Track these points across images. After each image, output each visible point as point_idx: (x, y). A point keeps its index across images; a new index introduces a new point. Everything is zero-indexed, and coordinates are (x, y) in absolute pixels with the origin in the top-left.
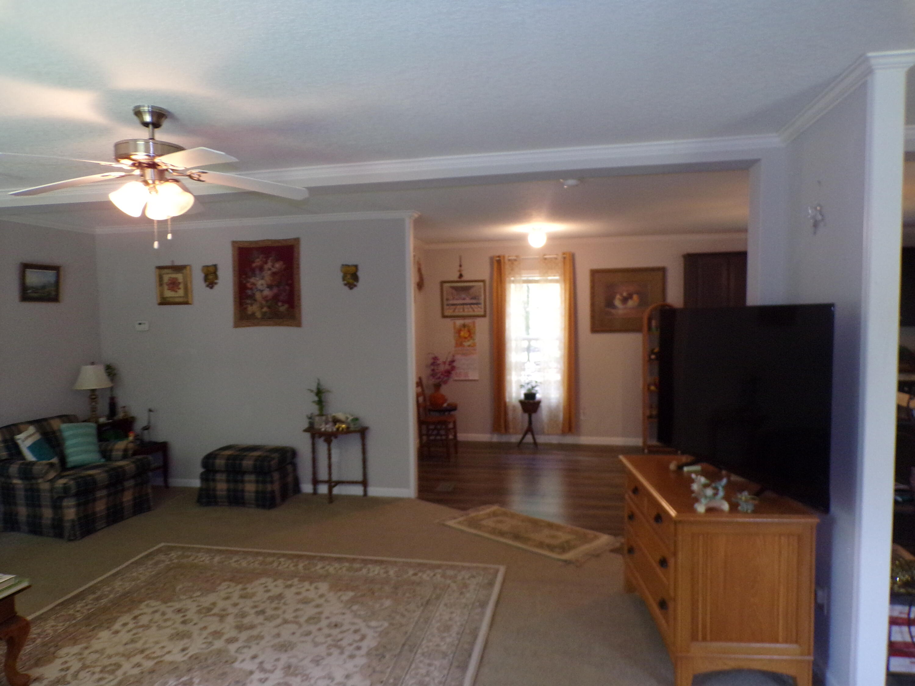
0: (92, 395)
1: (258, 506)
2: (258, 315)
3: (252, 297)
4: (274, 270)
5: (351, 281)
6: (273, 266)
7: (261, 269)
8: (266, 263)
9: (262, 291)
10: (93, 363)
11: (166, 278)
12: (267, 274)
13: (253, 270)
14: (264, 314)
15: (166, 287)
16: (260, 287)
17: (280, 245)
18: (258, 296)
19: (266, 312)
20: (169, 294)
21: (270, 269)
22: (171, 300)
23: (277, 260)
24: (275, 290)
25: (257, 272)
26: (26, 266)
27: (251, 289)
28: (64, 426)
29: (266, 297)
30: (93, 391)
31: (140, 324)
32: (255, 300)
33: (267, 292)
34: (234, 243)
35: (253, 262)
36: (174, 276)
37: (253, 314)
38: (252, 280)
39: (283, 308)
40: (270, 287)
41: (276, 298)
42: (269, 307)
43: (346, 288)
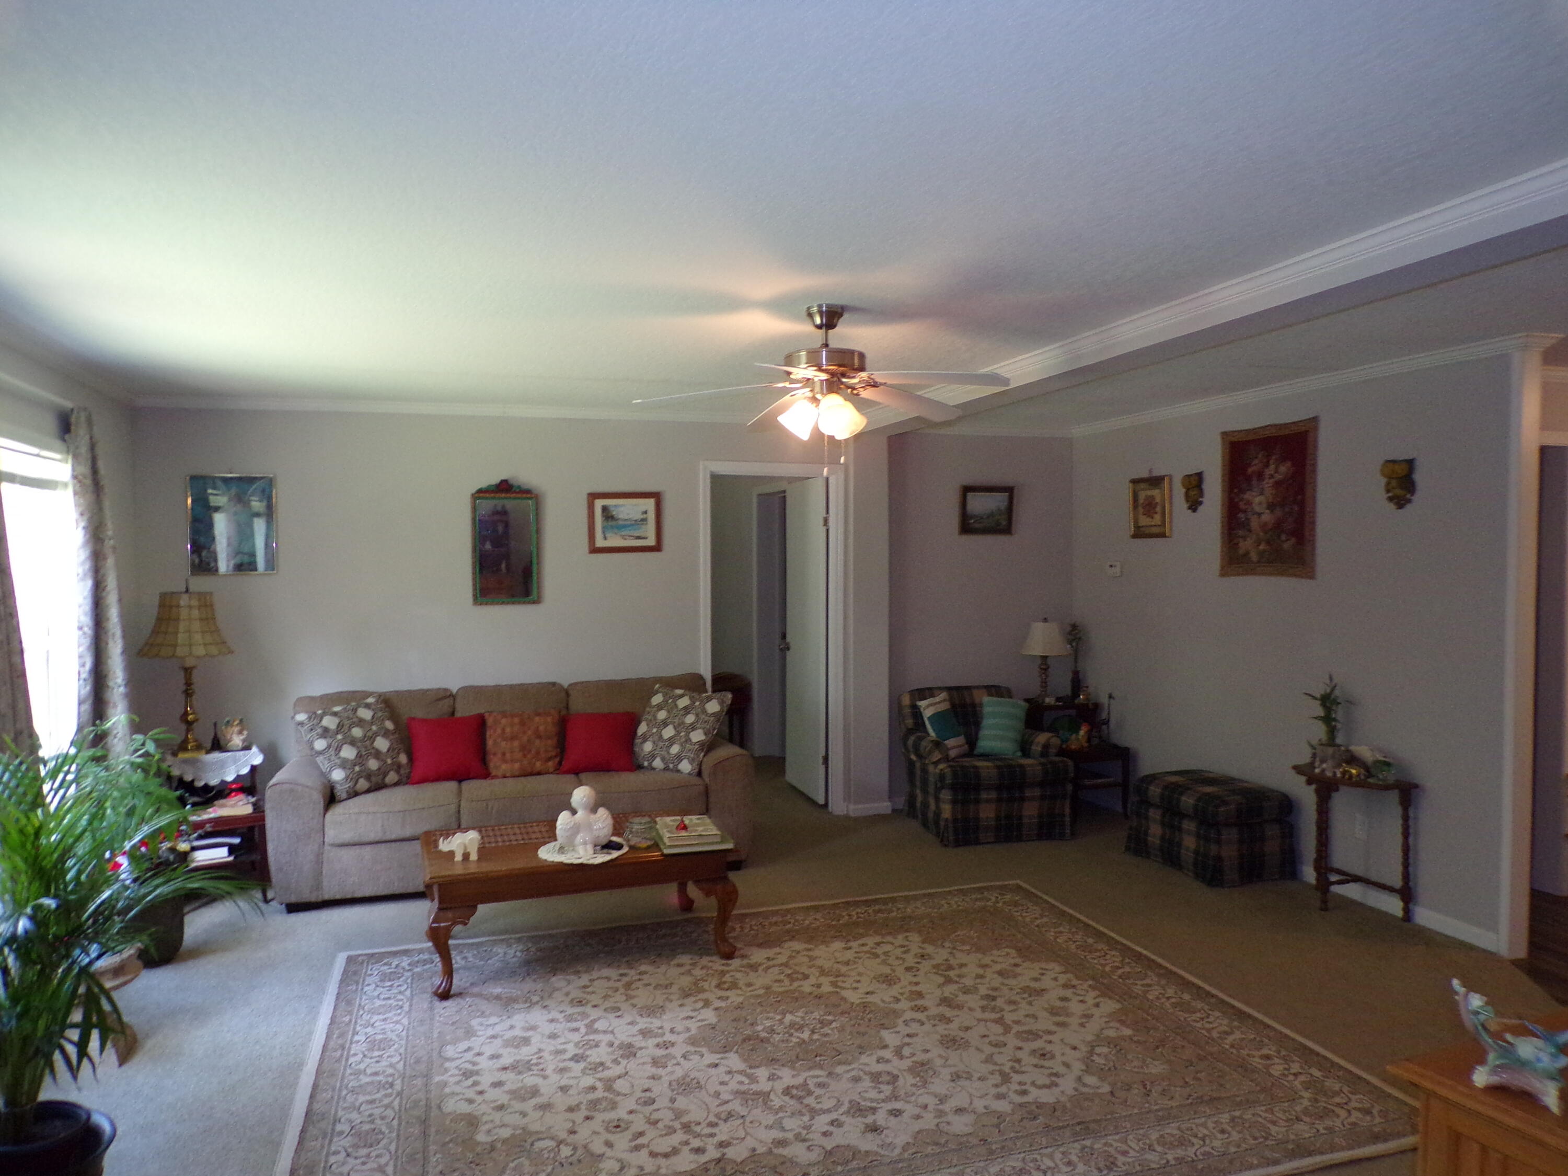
0: (1042, 664)
2: (1254, 556)
3: (1245, 525)
4: (1278, 477)
5: (1399, 492)
6: (1276, 472)
7: (1260, 476)
8: (1267, 465)
9: (1259, 514)
10: (1045, 620)
11: (1142, 496)
12: (1267, 484)
13: (1248, 479)
14: (1261, 554)
15: (1141, 510)
16: (1257, 509)
17: (1287, 432)
18: (1255, 523)
19: (1264, 551)
20: (1144, 521)
21: (1272, 476)
22: (1147, 531)
23: (1283, 459)
24: (1279, 512)
25: (1254, 482)
26: (967, 490)
27: (1245, 511)
28: (986, 699)
29: (1265, 524)
30: (1044, 658)
31: (1111, 566)
32: (1250, 531)
33: (1267, 517)
34: (1225, 434)
35: (1249, 465)
36: (1149, 493)
37: (1246, 554)
38: (1247, 496)
39: (1288, 545)
40: (1271, 507)
41: (1278, 526)
42: (1268, 543)
43: (1392, 506)
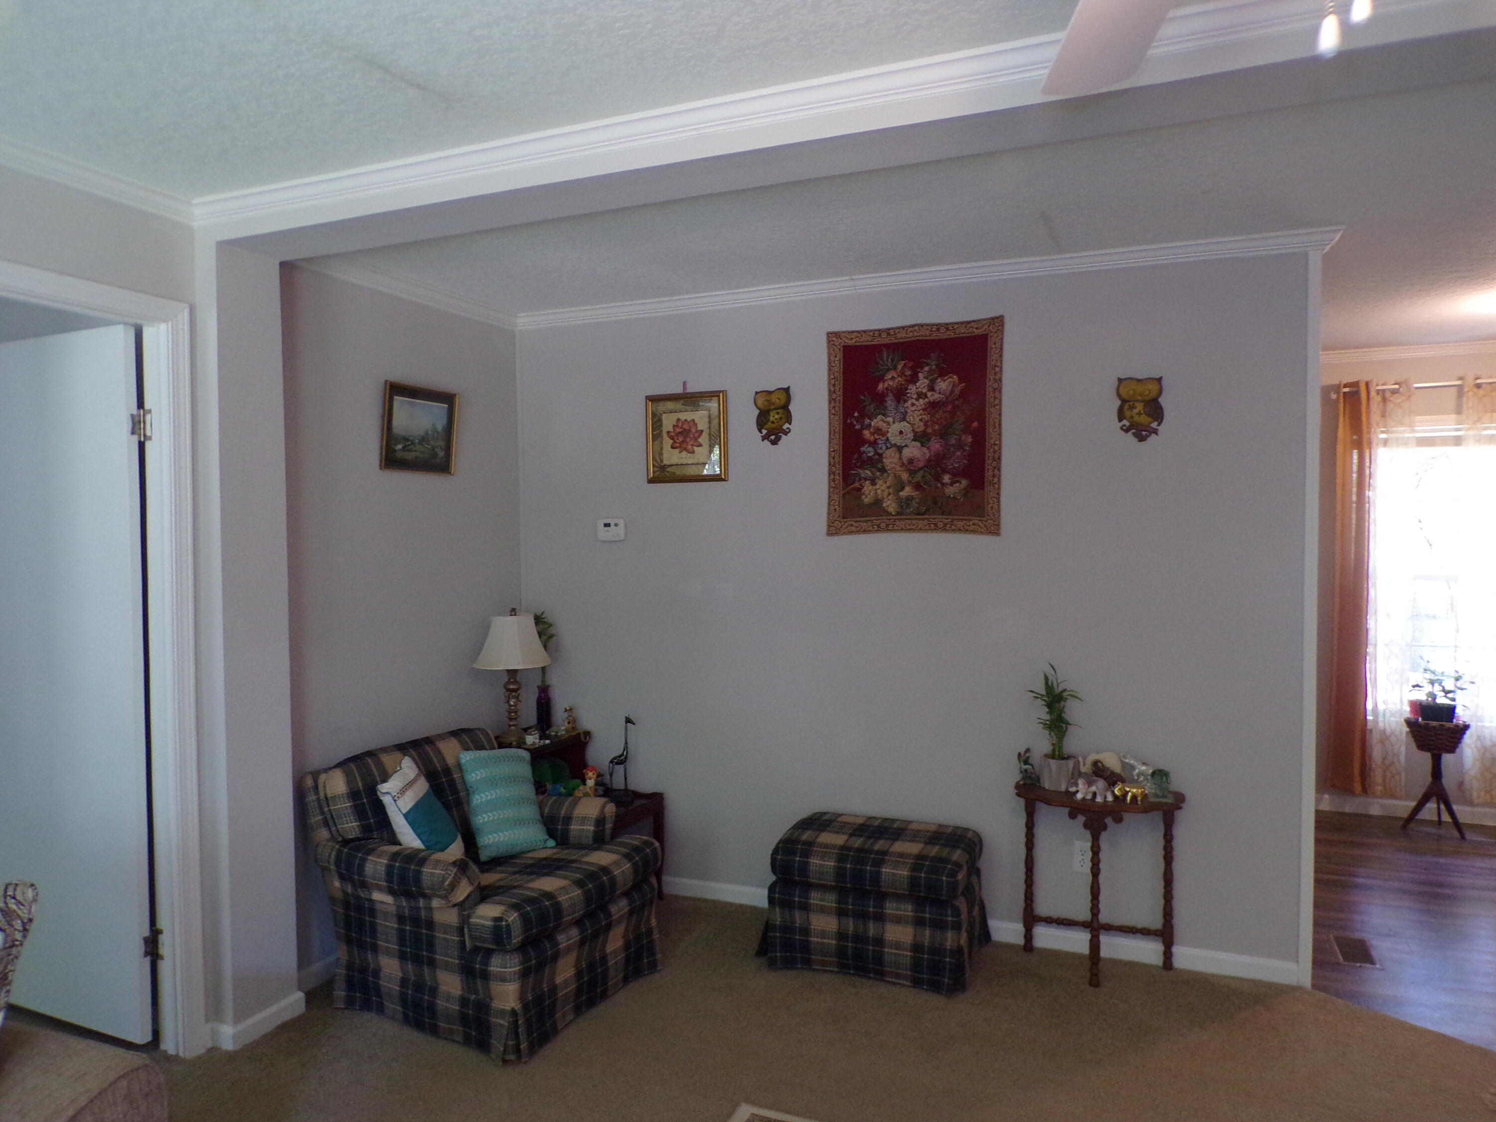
0: (509, 682)
1: (917, 983)
2: (890, 505)
3: (876, 463)
4: (933, 397)
5: (1144, 419)
6: (931, 388)
7: (900, 395)
8: (914, 379)
9: (900, 449)
10: (513, 612)
11: (668, 422)
12: (914, 406)
13: (880, 399)
14: (904, 505)
15: (667, 442)
16: (895, 440)
17: (951, 334)
18: (890, 459)
19: (909, 499)
20: (671, 457)
21: (921, 396)
22: (678, 472)
23: (943, 373)
24: (936, 445)
25: (890, 403)
26: (395, 389)
27: (874, 444)
28: (466, 757)
29: (911, 461)
30: (512, 673)
31: (607, 525)
32: (883, 470)
33: (913, 451)
34: (832, 336)
35: (882, 379)
36: (684, 416)
37: (877, 502)
38: (877, 422)
39: (954, 489)
40: (921, 438)
41: (936, 464)
42: (917, 487)
43: (1130, 437)
